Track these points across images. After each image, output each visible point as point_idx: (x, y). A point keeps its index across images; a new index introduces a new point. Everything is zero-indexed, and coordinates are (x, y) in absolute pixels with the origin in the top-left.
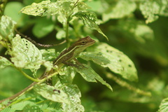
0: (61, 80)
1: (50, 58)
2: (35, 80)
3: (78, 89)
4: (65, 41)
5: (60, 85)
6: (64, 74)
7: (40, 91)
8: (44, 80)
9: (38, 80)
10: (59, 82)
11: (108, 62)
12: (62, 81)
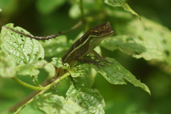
0: (75, 84)
1: (59, 50)
2: (37, 88)
3: (101, 96)
4: (80, 23)
5: (74, 91)
6: (78, 75)
7: (42, 106)
8: (49, 86)
9: (41, 88)
10: (72, 87)
11: (142, 49)
12: (77, 85)
